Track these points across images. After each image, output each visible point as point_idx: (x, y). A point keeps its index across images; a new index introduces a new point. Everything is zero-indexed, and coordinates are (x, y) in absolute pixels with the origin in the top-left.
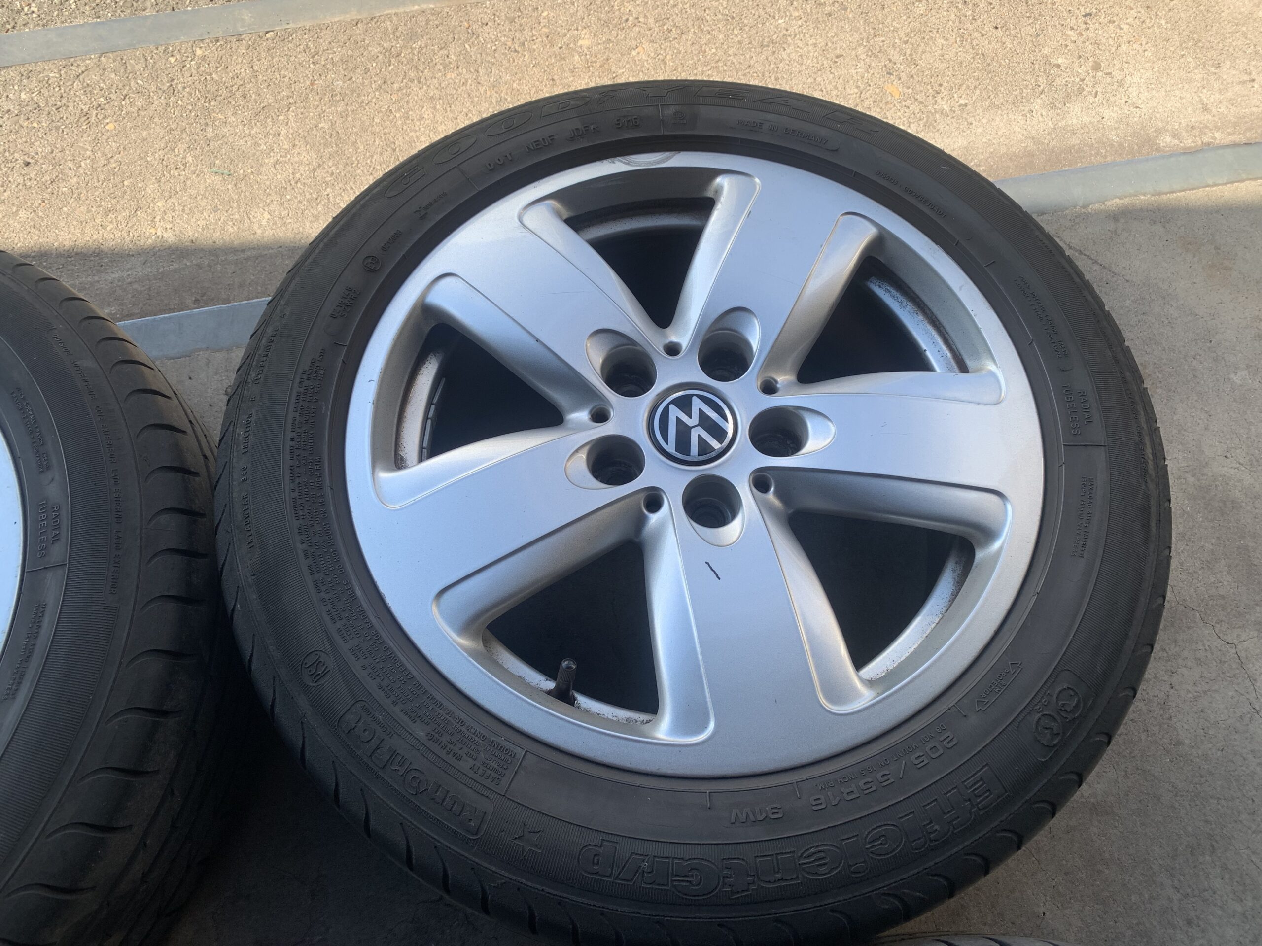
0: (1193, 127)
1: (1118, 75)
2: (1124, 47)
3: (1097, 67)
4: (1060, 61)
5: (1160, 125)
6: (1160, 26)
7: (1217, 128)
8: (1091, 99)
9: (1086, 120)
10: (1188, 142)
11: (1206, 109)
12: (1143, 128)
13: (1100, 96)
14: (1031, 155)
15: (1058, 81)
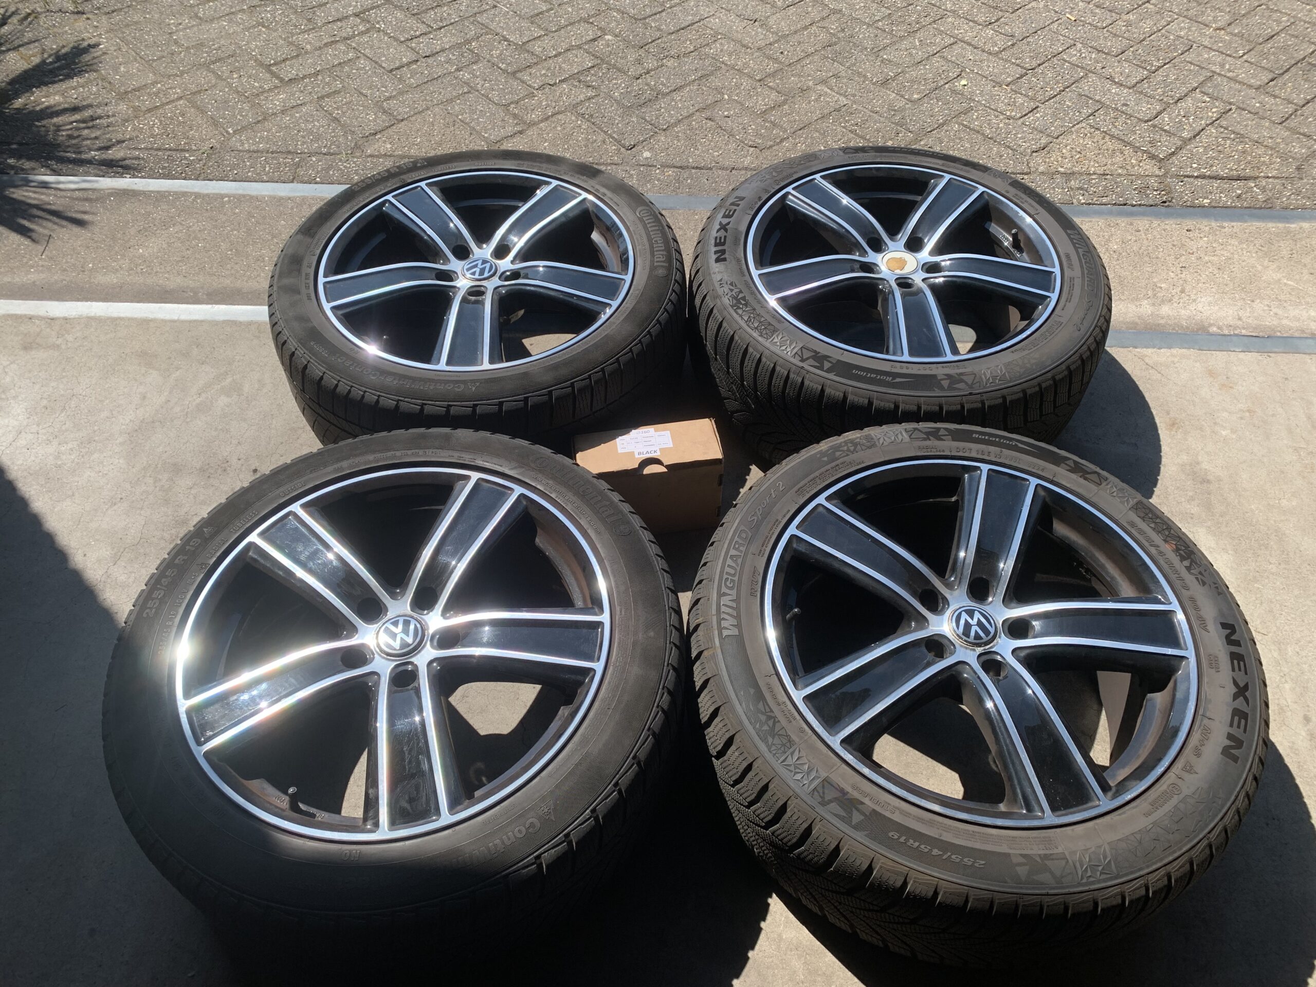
0: (1230, 326)
1: (1193, 297)
2: (1200, 285)
3: (1182, 291)
4: (1162, 286)
5: (1212, 322)
6: (1223, 278)
7: (1244, 328)
8: (1175, 305)
9: (1170, 313)
10: (1226, 332)
11: (1240, 319)
12: (1202, 321)
13: (1181, 304)
14: (1137, 324)
15: (1159, 295)
